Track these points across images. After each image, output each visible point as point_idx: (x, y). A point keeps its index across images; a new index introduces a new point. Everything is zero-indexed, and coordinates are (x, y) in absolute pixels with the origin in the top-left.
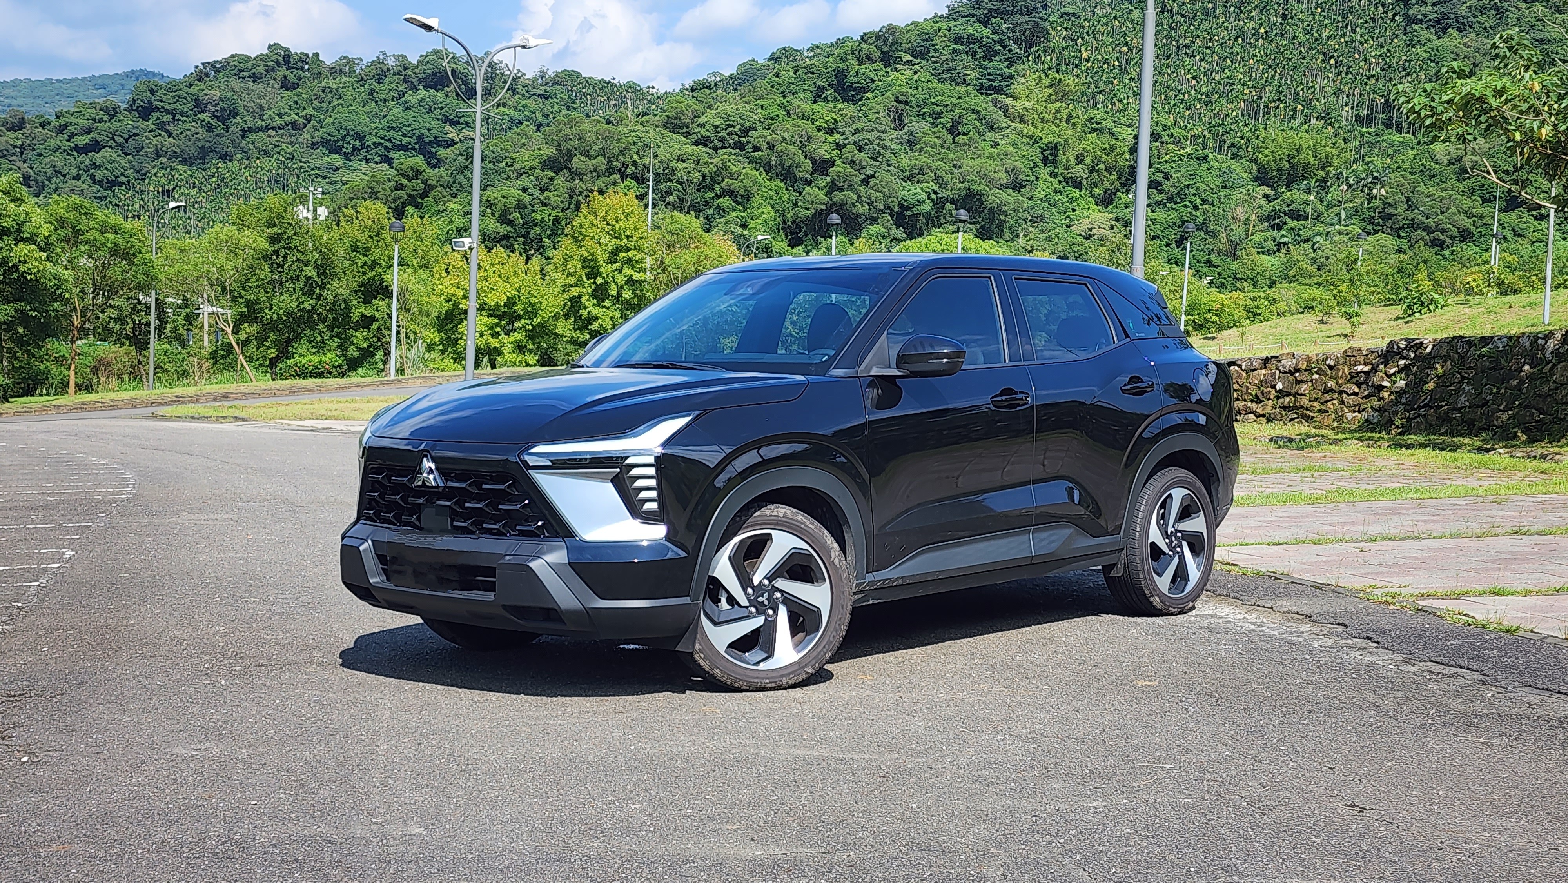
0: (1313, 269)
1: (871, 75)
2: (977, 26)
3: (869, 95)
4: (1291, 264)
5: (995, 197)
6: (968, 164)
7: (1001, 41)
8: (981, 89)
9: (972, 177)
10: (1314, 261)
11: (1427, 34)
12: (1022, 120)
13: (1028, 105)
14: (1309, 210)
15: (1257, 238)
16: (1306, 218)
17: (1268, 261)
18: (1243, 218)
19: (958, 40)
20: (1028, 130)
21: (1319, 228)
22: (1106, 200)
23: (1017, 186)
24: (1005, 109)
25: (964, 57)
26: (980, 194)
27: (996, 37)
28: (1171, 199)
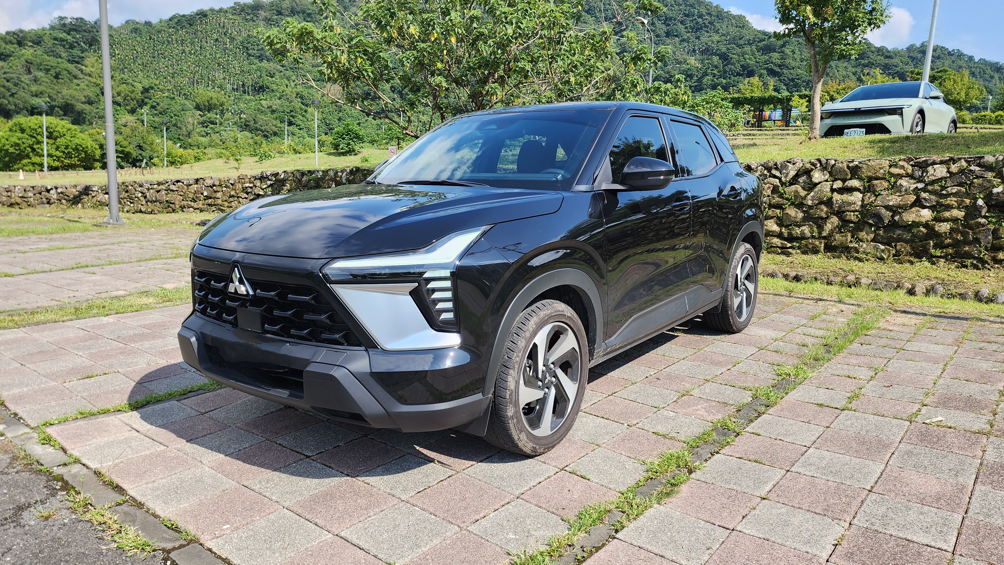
0: (221, 143)
1: (12, 50)
2: (65, 34)
3: (12, 58)
4: (212, 141)
5: (80, 106)
6: (65, 92)
7: (77, 42)
8: (69, 61)
9: (67, 97)
10: (221, 140)
11: (256, 61)
12: (90, 76)
13: (92, 70)
14: (218, 121)
15: (198, 130)
16: (216, 124)
17: (203, 139)
18: (191, 122)
19: (55, 39)
20: (94, 80)
21: (222, 128)
22: (132, 112)
23: (90, 103)
24: (82, 71)
25: (59, 46)
26: (72, 105)
27: (74, 40)
28: (161, 113)
